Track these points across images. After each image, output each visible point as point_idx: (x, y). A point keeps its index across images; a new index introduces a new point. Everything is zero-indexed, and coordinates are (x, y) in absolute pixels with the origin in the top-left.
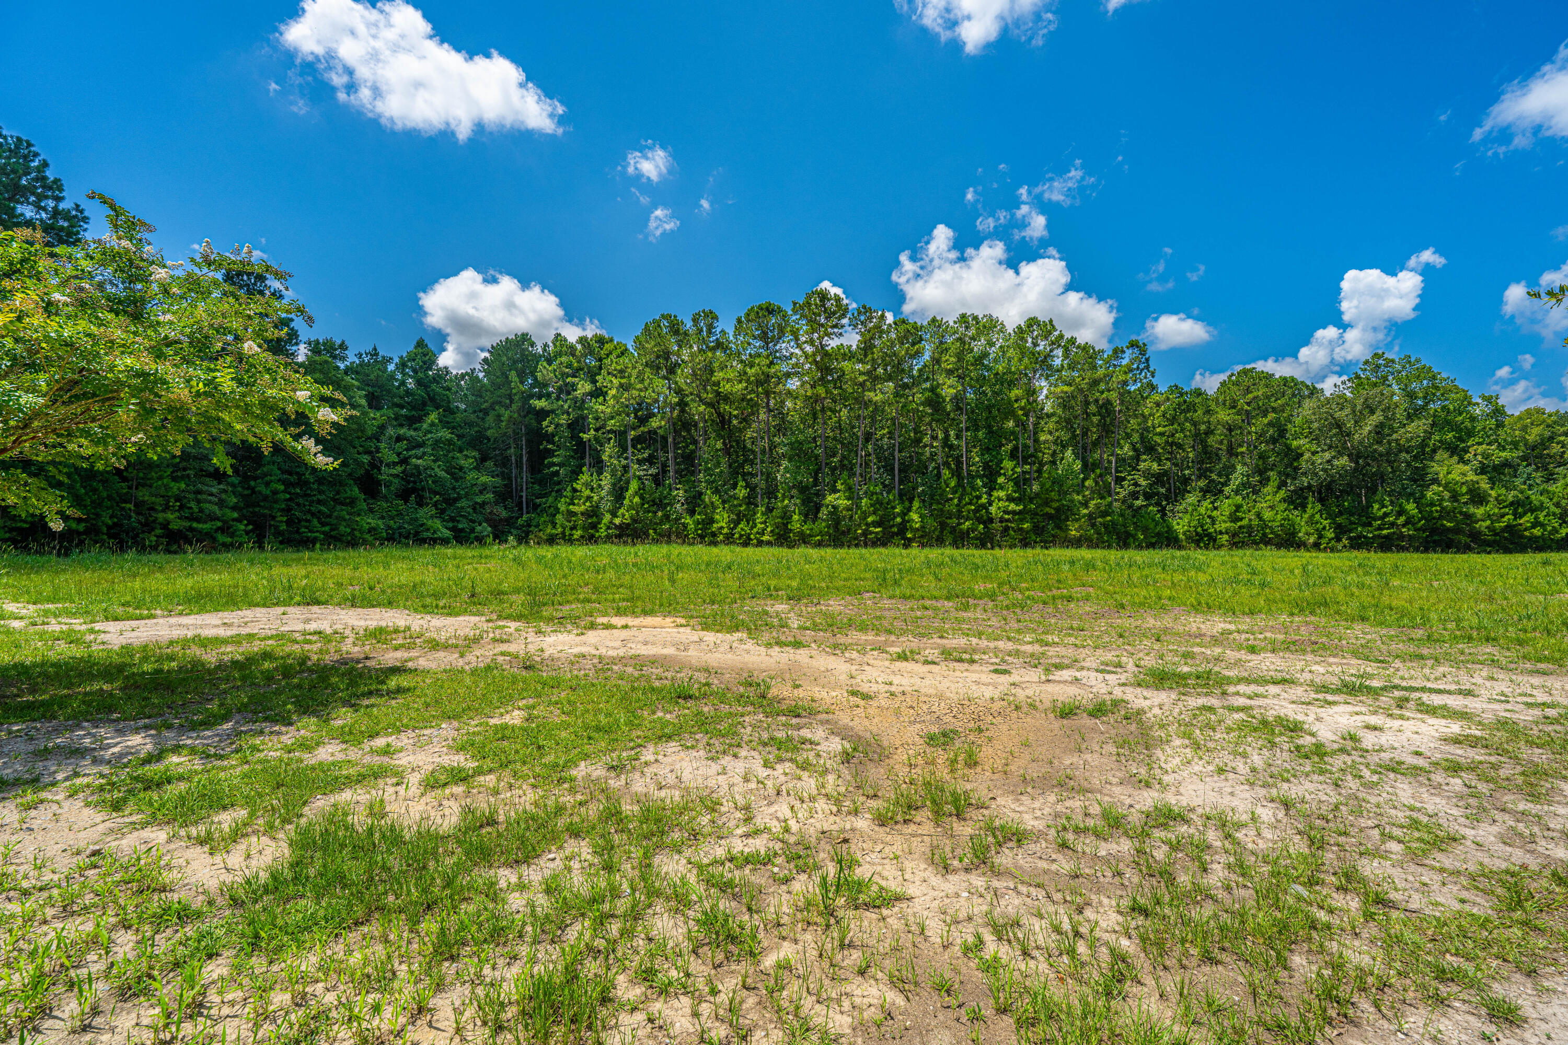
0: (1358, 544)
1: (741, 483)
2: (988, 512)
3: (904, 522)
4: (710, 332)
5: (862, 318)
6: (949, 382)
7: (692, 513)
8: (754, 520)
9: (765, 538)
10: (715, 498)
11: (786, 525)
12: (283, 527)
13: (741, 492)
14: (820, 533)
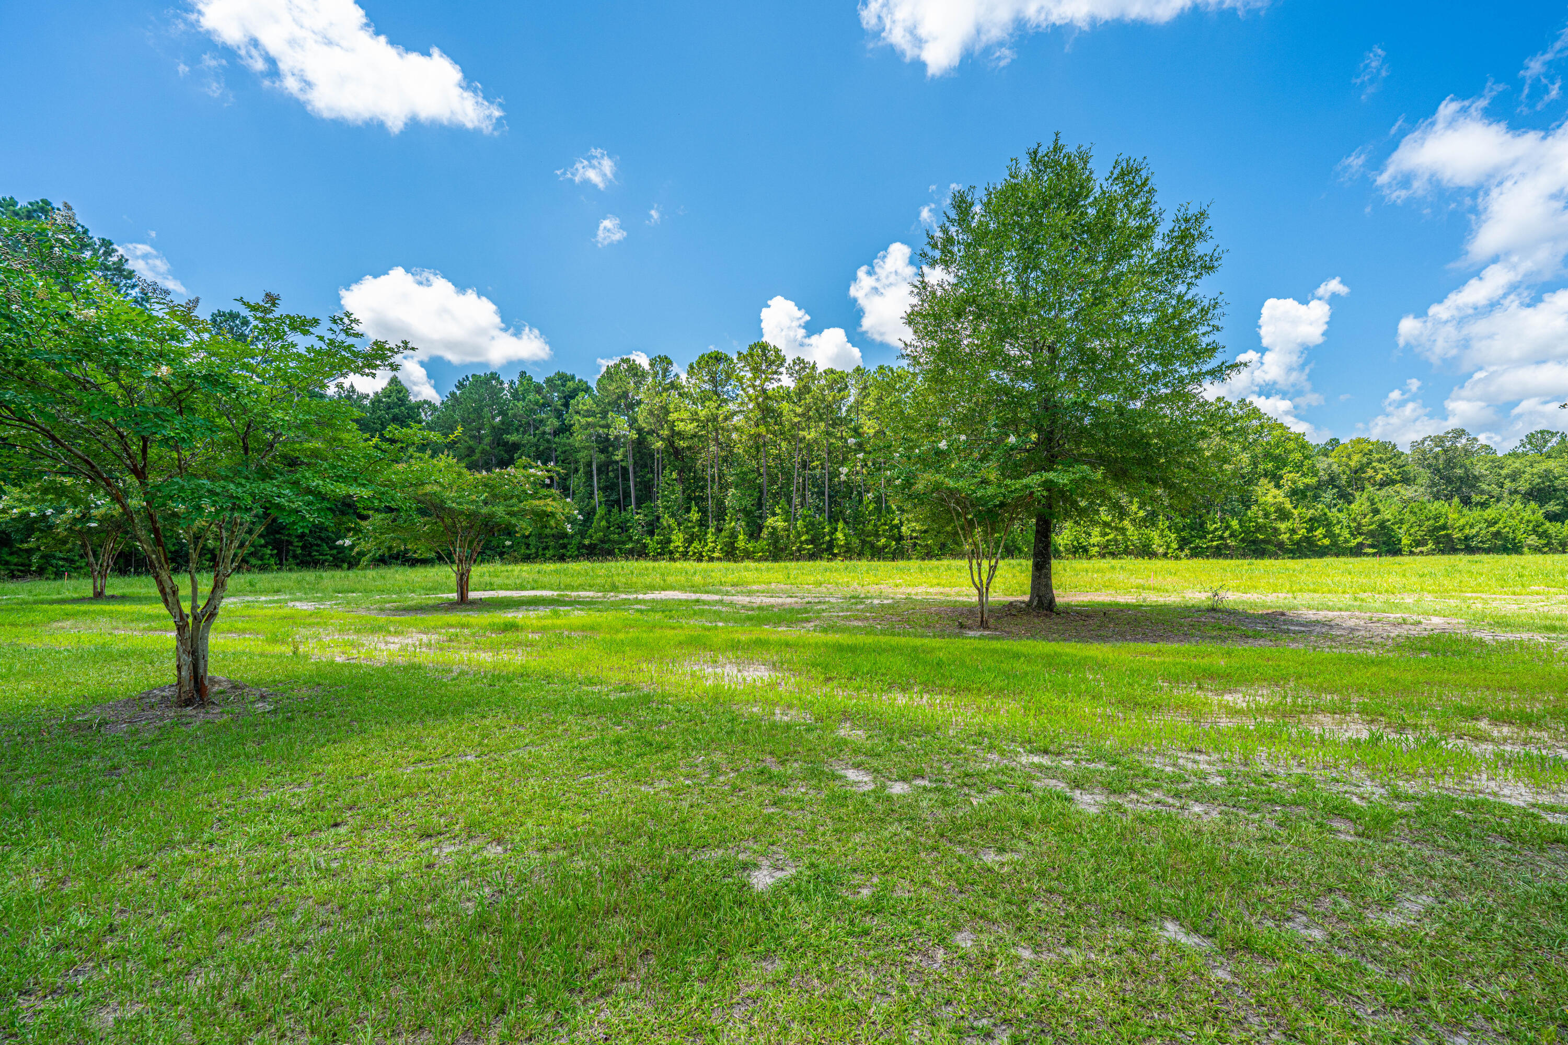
0: (1196, 553)
1: (695, 508)
2: (900, 532)
3: (832, 540)
4: (664, 376)
5: (797, 368)
6: (869, 423)
7: (651, 533)
8: (705, 540)
9: (716, 555)
10: (672, 521)
11: (733, 543)
12: (299, 551)
13: (695, 516)
14: (762, 550)
